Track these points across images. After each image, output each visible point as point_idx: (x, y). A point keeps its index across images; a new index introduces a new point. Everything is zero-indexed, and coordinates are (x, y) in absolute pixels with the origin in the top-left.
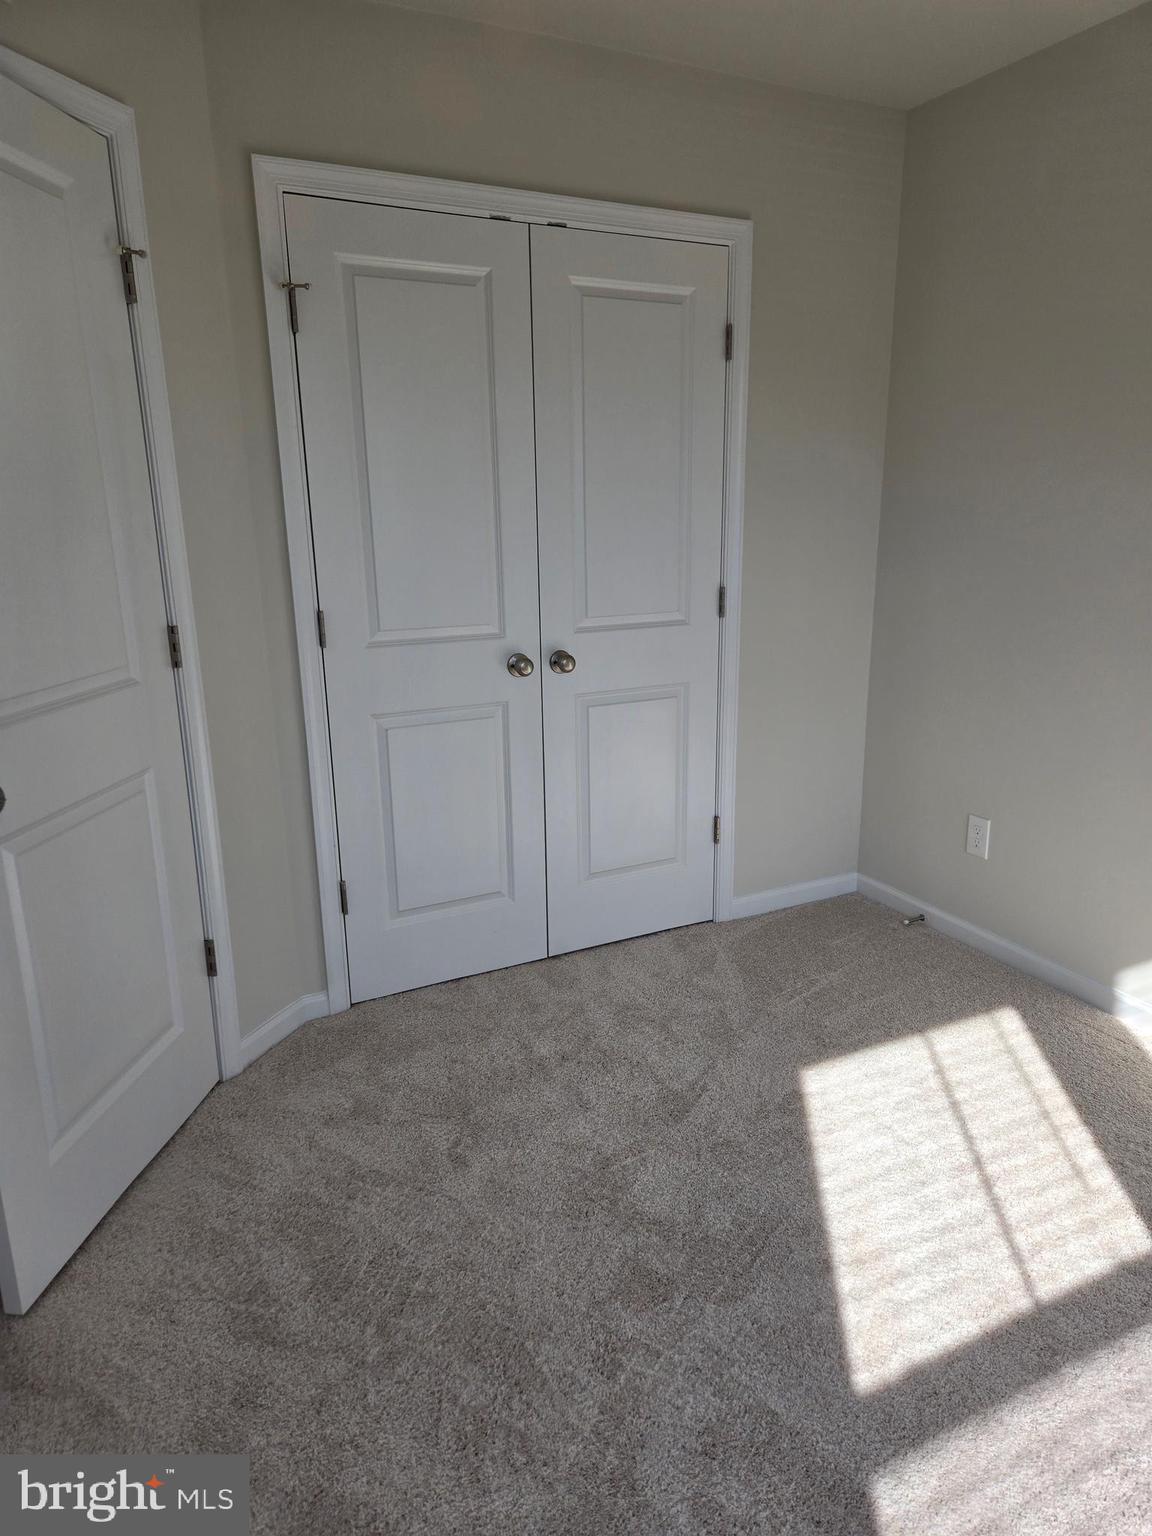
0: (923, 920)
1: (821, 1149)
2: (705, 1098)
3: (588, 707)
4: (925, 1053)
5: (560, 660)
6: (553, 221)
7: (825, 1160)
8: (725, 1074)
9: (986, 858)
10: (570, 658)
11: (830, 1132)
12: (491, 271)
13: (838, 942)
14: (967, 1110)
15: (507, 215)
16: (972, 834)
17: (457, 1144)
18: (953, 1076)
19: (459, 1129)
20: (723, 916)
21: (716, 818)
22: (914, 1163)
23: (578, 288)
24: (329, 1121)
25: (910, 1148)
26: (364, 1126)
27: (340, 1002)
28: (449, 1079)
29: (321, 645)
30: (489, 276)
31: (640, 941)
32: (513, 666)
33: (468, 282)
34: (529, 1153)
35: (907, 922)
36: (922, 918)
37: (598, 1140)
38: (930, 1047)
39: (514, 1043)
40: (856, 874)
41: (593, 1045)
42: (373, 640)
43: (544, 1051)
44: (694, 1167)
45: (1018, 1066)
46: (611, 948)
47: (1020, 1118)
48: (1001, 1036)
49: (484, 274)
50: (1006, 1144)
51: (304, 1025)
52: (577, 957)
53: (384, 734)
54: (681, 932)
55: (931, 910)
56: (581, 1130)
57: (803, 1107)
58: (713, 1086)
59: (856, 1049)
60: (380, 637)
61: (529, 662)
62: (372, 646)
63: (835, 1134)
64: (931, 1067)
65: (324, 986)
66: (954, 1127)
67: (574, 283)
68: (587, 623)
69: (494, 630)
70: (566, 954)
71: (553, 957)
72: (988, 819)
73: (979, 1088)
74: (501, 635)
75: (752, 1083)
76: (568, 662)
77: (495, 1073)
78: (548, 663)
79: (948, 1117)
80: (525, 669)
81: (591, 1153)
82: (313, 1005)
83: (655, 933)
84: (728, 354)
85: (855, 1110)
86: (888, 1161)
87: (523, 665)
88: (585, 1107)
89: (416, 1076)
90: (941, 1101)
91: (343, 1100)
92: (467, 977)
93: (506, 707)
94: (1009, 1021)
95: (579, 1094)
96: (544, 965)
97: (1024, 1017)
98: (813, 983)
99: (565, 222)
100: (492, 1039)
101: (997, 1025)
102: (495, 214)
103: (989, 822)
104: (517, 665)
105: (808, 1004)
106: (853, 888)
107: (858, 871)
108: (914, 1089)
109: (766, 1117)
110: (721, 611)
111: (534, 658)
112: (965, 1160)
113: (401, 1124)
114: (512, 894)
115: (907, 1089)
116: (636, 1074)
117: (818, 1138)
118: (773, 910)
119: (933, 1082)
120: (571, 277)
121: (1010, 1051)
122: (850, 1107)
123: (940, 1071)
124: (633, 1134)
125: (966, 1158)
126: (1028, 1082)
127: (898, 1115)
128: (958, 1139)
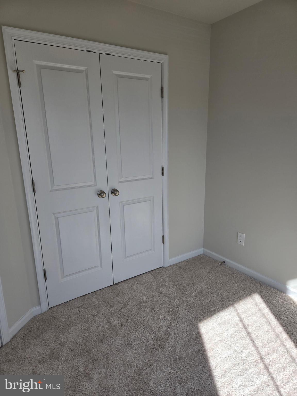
0: (224, 263)
1: (211, 358)
2: (170, 339)
3: (123, 206)
4: (235, 313)
5: (114, 192)
6: (107, 53)
7: (213, 363)
8: (175, 327)
9: (244, 245)
10: (118, 191)
11: (212, 350)
12: (87, 69)
13: (201, 272)
14: (253, 336)
15: (92, 50)
16: (239, 238)
17: (87, 368)
18: (246, 322)
19: (87, 361)
20: (166, 265)
21: (163, 236)
22: (242, 361)
23: (116, 75)
24: (41, 361)
25: (239, 354)
26: (53, 363)
27: (44, 308)
28: (83, 338)
29: (34, 192)
30: (87, 70)
31: (142, 276)
32: (99, 195)
33: (80, 72)
34: (113, 370)
35: (220, 264)
36: (224, 262)
37: (136, 361)
38: (236, 311)
39: (105, 320)
40: (203, 248)
41: (131, 319)
42: (52, 189)
43: (115, 323)
44: (170, 371)
45: (264, 316)
46: (133, 279)
47: (270, 337)
48: (256, 304)
49: (85, 69)
50: (268, 349)
51: (33, 318)
52: (123, 284)
53: (57, 219)
54: (154, 272)
55: (227, 260)
56: (130, 357)
57: (201, 339)
58: (172, 333)
59: (214, 314)
60: (54, 188)
61: (104, 193)
62: (52, 191)
63: (214, 350)
64: (238, 319)
65: (39, 304)
66: (251, 344)
67: (114, 73)
68: (122, 180)
69: (93, 183)
70: (119, 283)
71: (115, 284)
72: (244, 234)
73: (255, 326)
74: (95, 185)
75: (184, 331)
76: (117, 193)
77: (99, 334)
78: (111, 193)
79: (248, 340)
80: (104, 195)
81: (134, 368)
82: (36, 310)
83: (146, 273)
84: (162, 96)
85: (219, 339)
86: (233, 361)
87: (102, 194)
88: (131, 346)
89: (71, 338)
90: (244, 333)
91: (46, 351)
92: (88, 294)
93: (97, 208)
94: (257, 298)
95: (128, 340)
96: (112, 288)
97: (262, 296)
98: (196, 288)
99: (110, 53)
100: (97, 319)
101: (254, 300)
102: (88, 50)
103: (244, 235)
104: (101, 194)
105: (196, 296)
106: (202, 253)
107: (204, 247)
108: (235, 329)
109: (191, 345)
110: (163, 174)
111: (106, 191)
112: (257, 358)
113: (67, 360)
114: (101, 267)
115: (233, 329)
116: (146, 330)
117: (209, 353)
118: (180, 261)
119: (240, 325)
120: (113, 71)
121: (260, 310)
122: (217, 338)
123: (241, 320)
124: (148, 357)
125: (257, 357)
126: (269, 323)
127: (232, 340)
128: (253, 348)
